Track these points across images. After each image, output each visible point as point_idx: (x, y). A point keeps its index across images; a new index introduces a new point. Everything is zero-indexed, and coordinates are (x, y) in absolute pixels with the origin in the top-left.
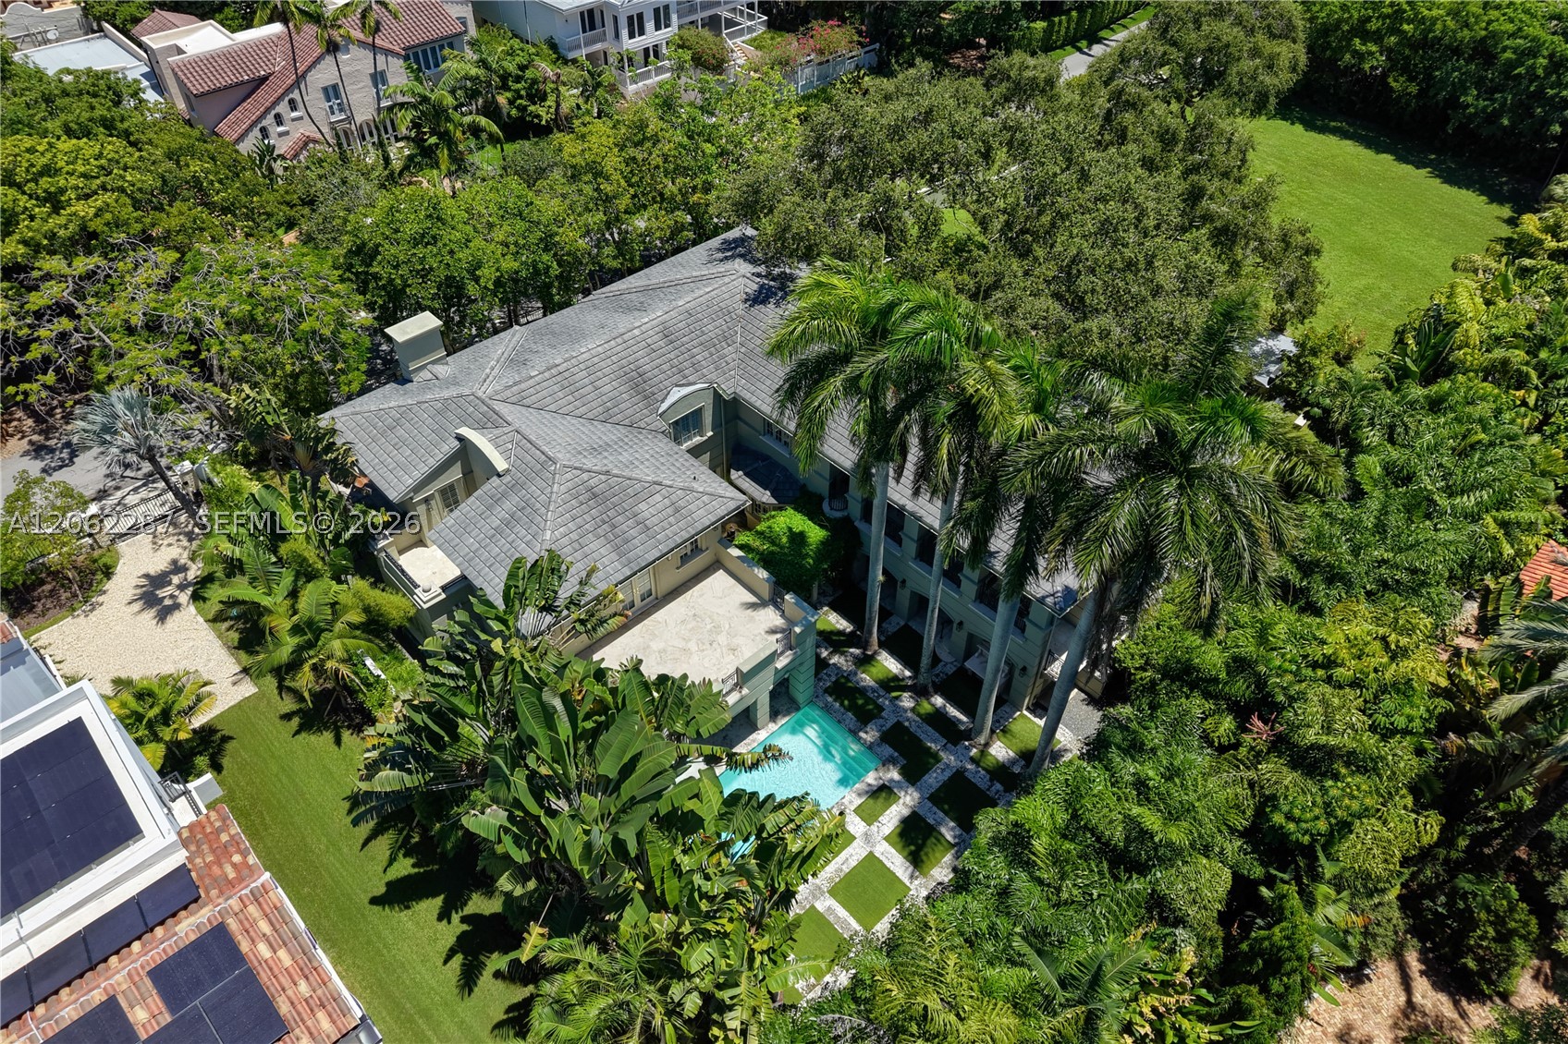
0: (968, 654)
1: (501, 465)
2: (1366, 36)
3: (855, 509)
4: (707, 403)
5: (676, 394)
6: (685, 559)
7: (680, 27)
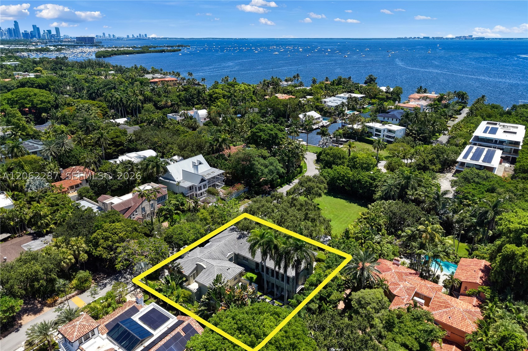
0: (282, 292)
1: (205, 267)
2: (340, 180)
3: (260, 270)
4: (233, 255)
5: (229, 254)
6: (235, 280)
7: (209, 187)
